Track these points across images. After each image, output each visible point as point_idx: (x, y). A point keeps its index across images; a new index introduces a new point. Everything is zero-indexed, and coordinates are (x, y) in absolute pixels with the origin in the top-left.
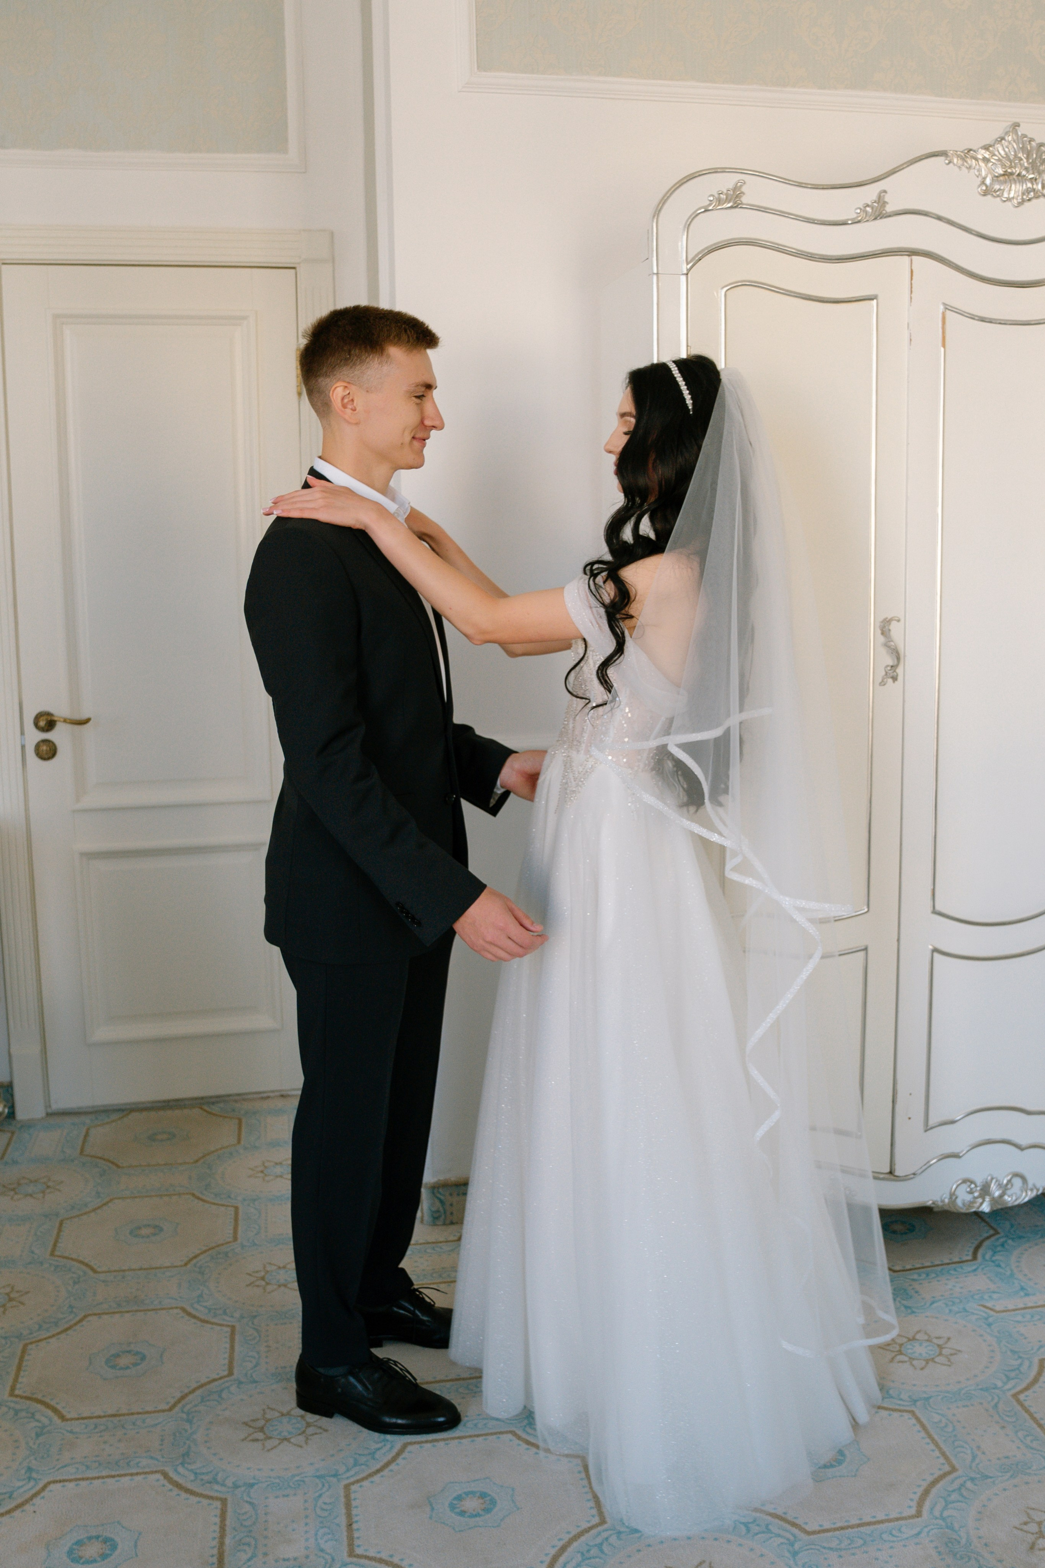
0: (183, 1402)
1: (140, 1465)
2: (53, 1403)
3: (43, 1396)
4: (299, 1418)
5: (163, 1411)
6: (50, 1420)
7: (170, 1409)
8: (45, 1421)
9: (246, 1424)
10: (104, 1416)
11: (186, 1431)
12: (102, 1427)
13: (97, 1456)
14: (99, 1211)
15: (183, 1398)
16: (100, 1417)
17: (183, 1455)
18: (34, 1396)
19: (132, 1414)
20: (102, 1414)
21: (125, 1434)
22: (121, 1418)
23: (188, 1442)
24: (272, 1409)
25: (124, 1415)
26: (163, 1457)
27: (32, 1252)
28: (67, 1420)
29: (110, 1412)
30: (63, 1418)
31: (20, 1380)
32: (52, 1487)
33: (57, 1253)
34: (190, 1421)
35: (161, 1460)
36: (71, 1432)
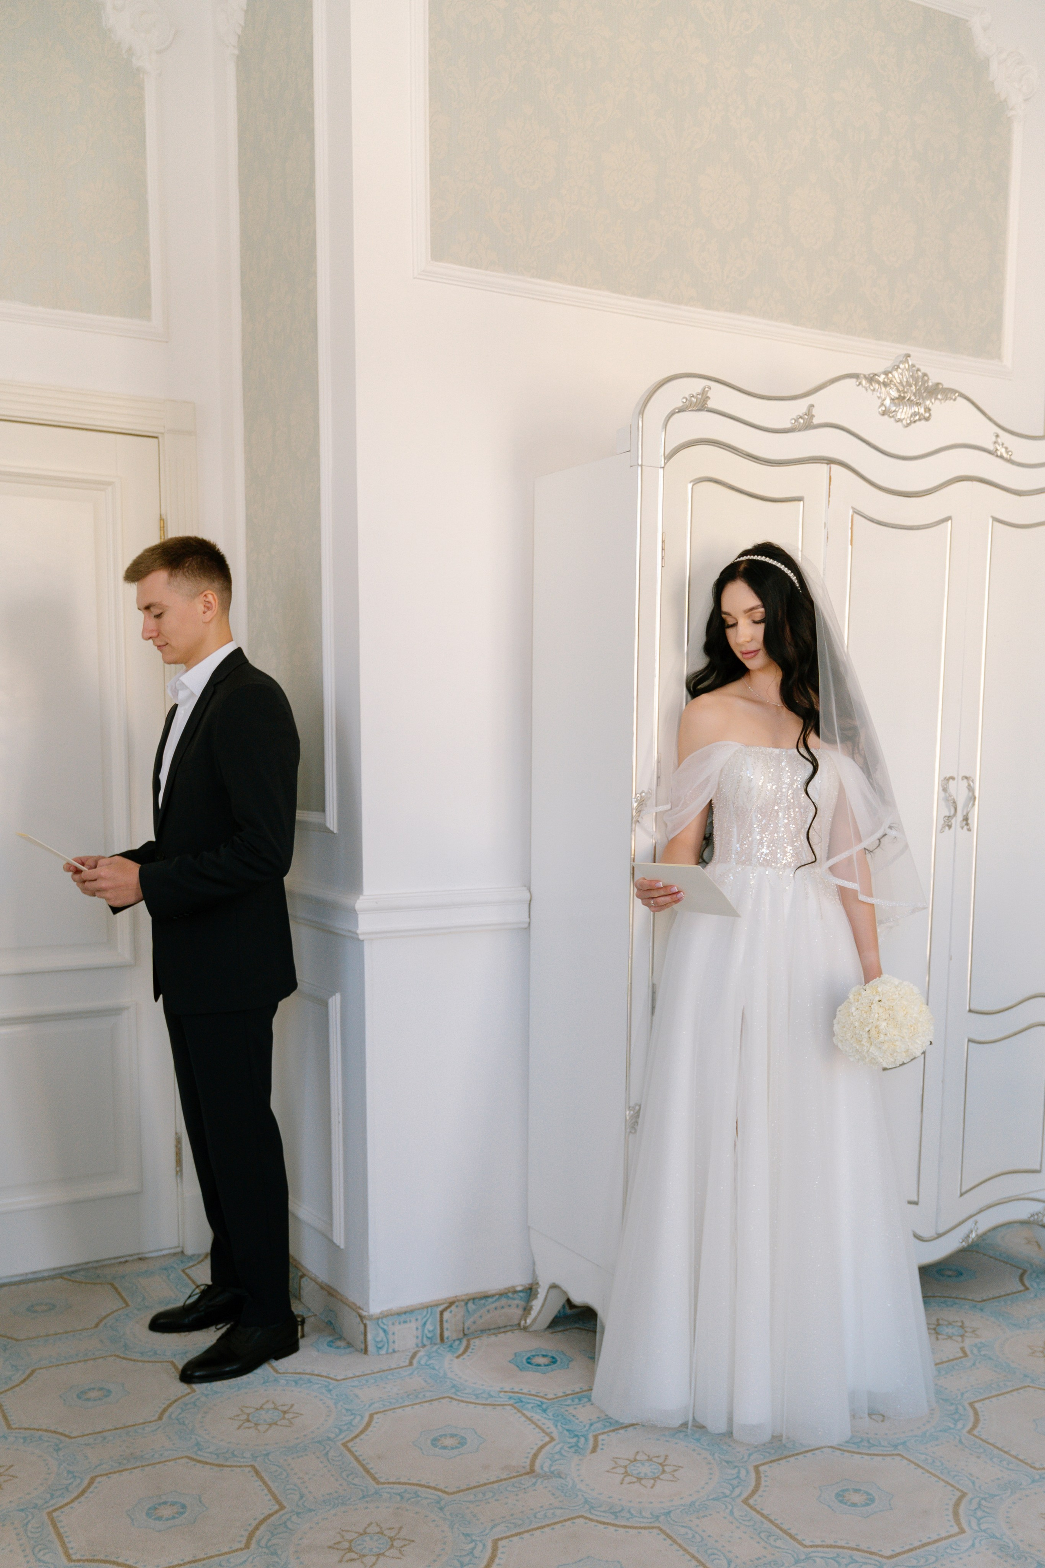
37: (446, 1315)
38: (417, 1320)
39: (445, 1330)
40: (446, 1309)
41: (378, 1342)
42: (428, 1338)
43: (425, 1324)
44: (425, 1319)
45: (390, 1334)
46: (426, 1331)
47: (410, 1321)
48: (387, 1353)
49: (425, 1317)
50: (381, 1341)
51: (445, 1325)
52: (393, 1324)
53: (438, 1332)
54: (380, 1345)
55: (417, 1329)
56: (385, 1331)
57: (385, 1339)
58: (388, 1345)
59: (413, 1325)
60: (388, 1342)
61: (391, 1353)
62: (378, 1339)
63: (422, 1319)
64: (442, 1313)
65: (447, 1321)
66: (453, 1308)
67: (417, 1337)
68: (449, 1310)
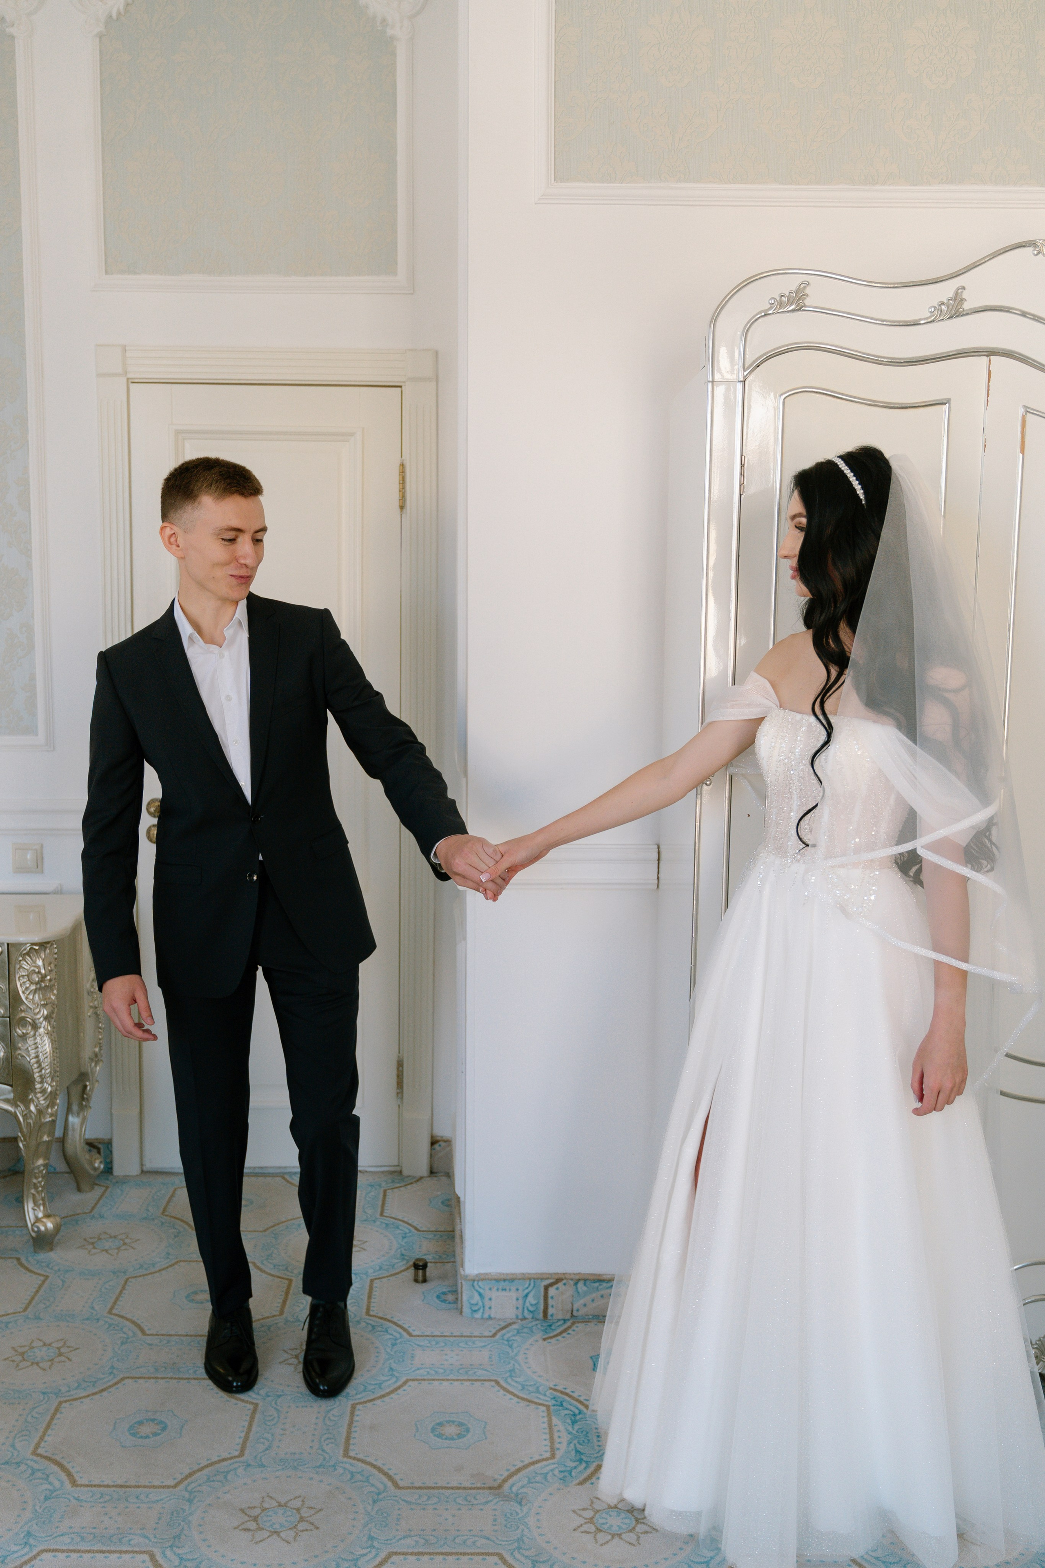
0: (189, 1480)
1: (132, 1542)
2: (69, 1466)
3: (63, 1458)
4: (295, 1511)
5: (168, 1487)
6: (62, 1484)
7: (175, 1486)
8: (57, 1484)
9: (242, 1510)
10: (113, 1486)
11: (184, 1511)
12: (108, 1498)
13: (95, 1528)
14: (164, 1272)
15: (190, 1475)
16: (108, 1486)
17: (175, 1538)
18: (54, 1457)
19: (139, 1487)
20: (111, 1483)
21: (127, 1507)
22: (128, 1489)
23: (182, 1523)
24: (271, 1498)
25: (130, 1487)
26: (155, 1537)
27: (93, 1308)
28: (77, 1486)
29: (119, 1482)
30: (74, 1483)
31: (46, 1438)
32: (44, 1556)
33: (114, 1311)
34: (190, 1501)
35: (153, 1539)
36: (77, 1499)
37: (552, 1291)
38: (517, 1290)
39: (550, 1307)
40: (551, 1285)
41: (473, 1304)
42: (528, 1310)
43: (526, 1296)
44: (527, 1291)
45: (487, 1299)
46: (527, 1304)
47: (510, 1290)
48: (482, 1318)
49: (527, 1288)
50: (477, 1304)
51: (550, 1302)
52: (490, 1289)
53: (542, 1307)
54: (475, 1308)
55: (517, 1299)
56: (480, 1295)
57: (480, 1303)
58: (484, 1310)
59: (513, 1294)
60: (484, 1307)
61: (487, 1319)
62: (473, 1302)
63: (524, 1290)
64: (546, 1288)
65: (552, 1298)
66: (560, 1285)
67: (517, 1308)
68: (555, 1287)
